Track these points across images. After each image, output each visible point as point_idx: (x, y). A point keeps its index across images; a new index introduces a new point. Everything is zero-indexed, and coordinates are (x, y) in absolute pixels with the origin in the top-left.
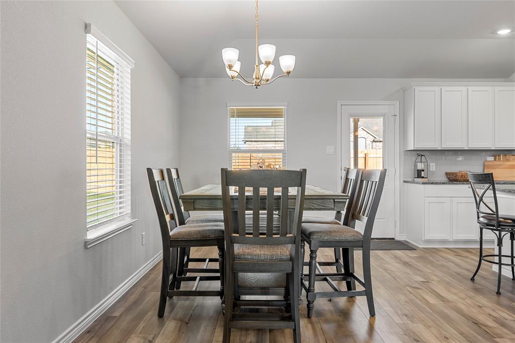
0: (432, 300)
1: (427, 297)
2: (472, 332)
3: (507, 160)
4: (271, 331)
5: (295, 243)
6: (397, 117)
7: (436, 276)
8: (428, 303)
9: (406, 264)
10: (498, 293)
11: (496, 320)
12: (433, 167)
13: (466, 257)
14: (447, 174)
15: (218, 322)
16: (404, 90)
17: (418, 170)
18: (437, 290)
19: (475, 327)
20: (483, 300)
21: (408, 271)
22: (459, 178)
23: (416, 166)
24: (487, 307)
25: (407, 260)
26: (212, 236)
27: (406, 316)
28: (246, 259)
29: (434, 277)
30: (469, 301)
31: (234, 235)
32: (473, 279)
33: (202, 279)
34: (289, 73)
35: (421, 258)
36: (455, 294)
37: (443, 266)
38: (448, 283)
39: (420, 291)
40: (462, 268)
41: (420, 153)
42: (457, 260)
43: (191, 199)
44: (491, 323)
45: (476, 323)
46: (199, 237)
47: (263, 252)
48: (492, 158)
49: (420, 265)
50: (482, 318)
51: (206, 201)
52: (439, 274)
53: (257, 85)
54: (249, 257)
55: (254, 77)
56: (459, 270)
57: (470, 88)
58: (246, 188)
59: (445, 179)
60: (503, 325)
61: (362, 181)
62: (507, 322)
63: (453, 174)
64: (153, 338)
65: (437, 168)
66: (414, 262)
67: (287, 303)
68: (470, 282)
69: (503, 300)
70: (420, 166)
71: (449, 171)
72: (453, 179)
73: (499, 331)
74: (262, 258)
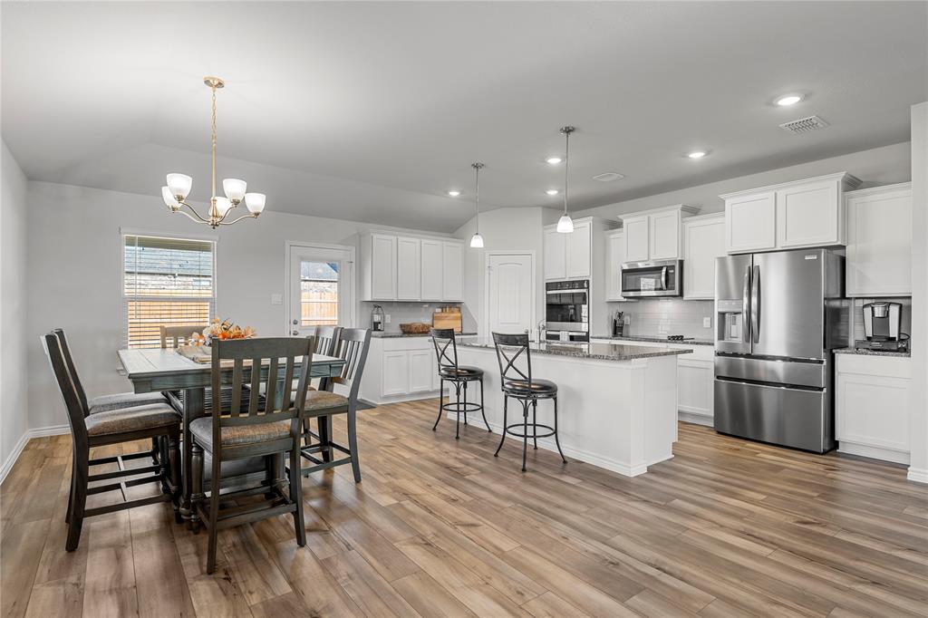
0: (407, 455)
1: (400, 453)
2: (447, 475)
3: (452, 312)
4: (252, 524)
5: (297, 417)
6: (354, 265)
7: (402, 431)
8: (404, 458)
9: (371, 424)
10: (457, 438)
11: (461, 461)
12: (388, 318)
13: (423, 409)
14: (401, 326)
15: (175, 533)
16: (360, 235)
17: (375, 323)
18: (408, 445)
19: (446, 470)
20: (447, 446)
21: (376, 430)
22: (413, 330)
23: (372, 317)
24: (452, 452)
25: (372, 419)
26: (162, 422)
27: (389, 474)
28: (236, 444)
29: (401, 433)
30: (437, 449)
31: (223, 417)
32: (434, 429)
33: (129, 484)
34: (257, 214)
35: (382, 415)
36: (425, 446)
37: (406, 421)
38: (415, 436)
39: (393, 448)
40: (424, 420)
41: (377, 305)
42: (415, 412)
43: (147, 377)
44: (459, 465)
45: (448, 467)
46: (140, 426)
47: (257, 433)
48: (440, 310)
49: (385, 423)
50: (451, 462)
51: (169, 378)
52: (404, 428)
53: (215, 225)
54: (241, 440)
55: (211, 214)
56: (421, 423)
57: (424, 241)
58: (244, 361)
59: (399, 331)
60: (468, 464)
61: (340, 341)
62: (470, 461)
63: (408, 325)
64: (79, 579)
65: (392, 321)
66: (378, 421)
67: (271, 488)
68: (433, 432)
69: (461, 442)
70: (377, 318)
71: (403, 323)
72: (407, 331)
73: (466, 470)
74: (258, 439)
